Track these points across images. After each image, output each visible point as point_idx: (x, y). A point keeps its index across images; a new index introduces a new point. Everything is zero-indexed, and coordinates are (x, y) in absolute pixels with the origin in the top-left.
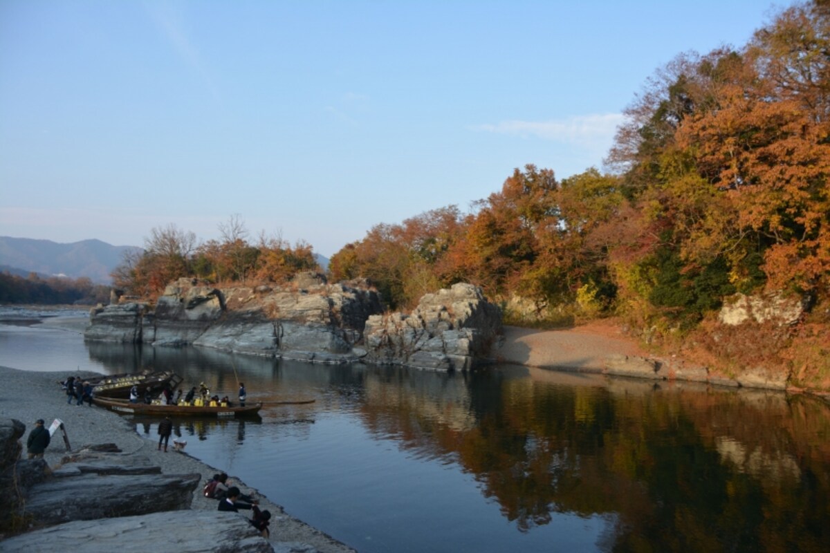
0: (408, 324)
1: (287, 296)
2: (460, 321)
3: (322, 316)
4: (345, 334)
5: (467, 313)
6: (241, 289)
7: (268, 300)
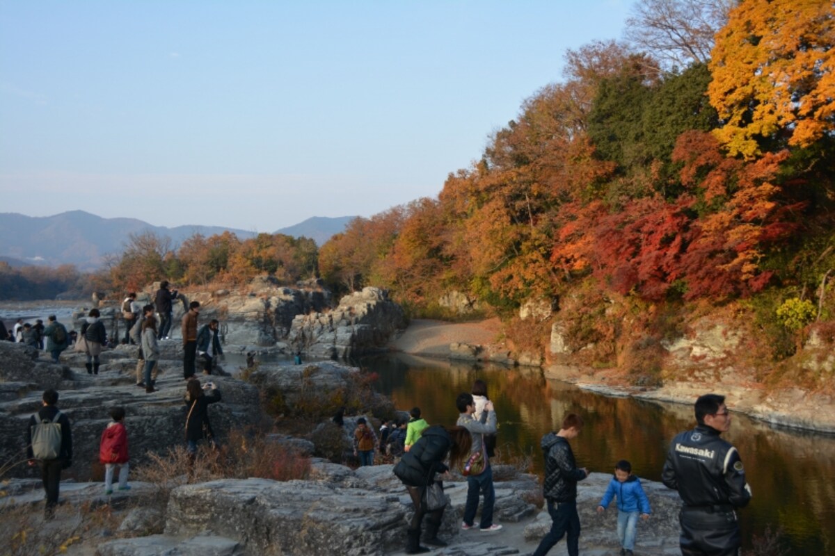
0: (320, 322)
1: (237, 300)
2: (357, 319)
3: (257, 318)
4: (274, 331)
5: (364, 313)
6: (202, 294)
7: (222, 303)
